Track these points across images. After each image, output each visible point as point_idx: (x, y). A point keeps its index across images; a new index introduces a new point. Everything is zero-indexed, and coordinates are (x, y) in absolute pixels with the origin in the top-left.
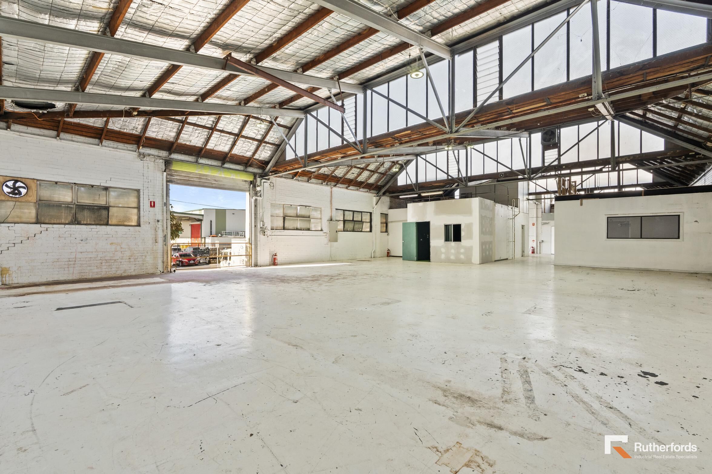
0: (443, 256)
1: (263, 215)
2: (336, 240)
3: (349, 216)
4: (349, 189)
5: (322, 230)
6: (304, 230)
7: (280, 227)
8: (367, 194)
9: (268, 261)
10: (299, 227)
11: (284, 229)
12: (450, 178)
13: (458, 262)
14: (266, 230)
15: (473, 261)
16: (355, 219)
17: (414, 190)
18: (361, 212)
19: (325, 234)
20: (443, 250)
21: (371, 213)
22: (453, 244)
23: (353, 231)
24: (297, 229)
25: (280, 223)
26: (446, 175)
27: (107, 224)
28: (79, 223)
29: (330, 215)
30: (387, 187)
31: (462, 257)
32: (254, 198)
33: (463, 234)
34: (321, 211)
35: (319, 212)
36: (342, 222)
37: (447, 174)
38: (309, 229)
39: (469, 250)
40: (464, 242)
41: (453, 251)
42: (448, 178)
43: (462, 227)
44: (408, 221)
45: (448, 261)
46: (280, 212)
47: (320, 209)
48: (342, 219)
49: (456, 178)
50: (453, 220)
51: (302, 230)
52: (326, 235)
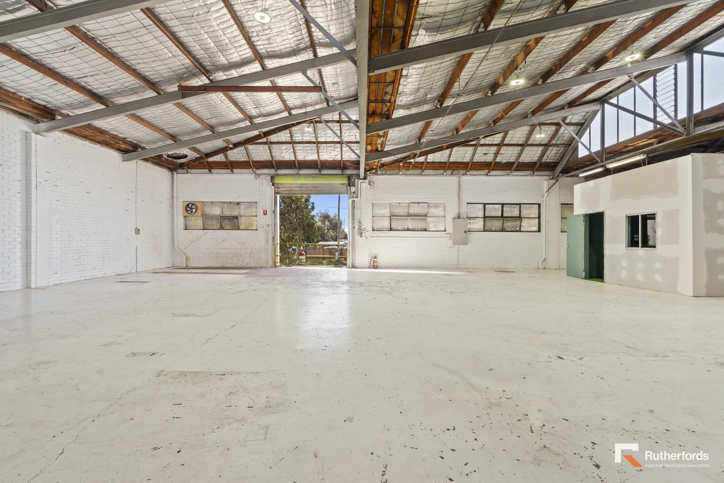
0: (624, 274)
1: (361, 216)
2: (465, 243)
3: (496, 211)
4: (490, 176)
5: (445, 231)
6: (418, 230)
7: (386, 228)
8: (530, 178)
9: (368, 263)
10: (410, 227)
11: (391, 230)
12: (658, 126)
13: (650, 286)
14: (363, 232)
15: (682, 290)
16: (505, 215)
17: (597, 162)
18: (520, 204)
19: (449, 235)
20: (624, 263)
21: (540, 204)
22: (640, 251)
23: (502, 231)
24: (408, 230)
25: (386, 224)
27: (239, 229)
28: (223, 229)
29: (457, 211)
30: (564, 162)
31: (658, 277)
32: (351, 200)
34: (445, 208)
35: (442, 209)
36: (482, 220)
38: (425, 230)
39: (672, 265)
40: (662, 248)
41: (640, 265)
42: (655, 127)
43: (658, 219)
44: (575, 213)
45: (633, 283)
46: (386, 212)
47: (443, 205)
48: (482, 215)
50: (641, 207)
51: (415, 231)
52: (450, 236)
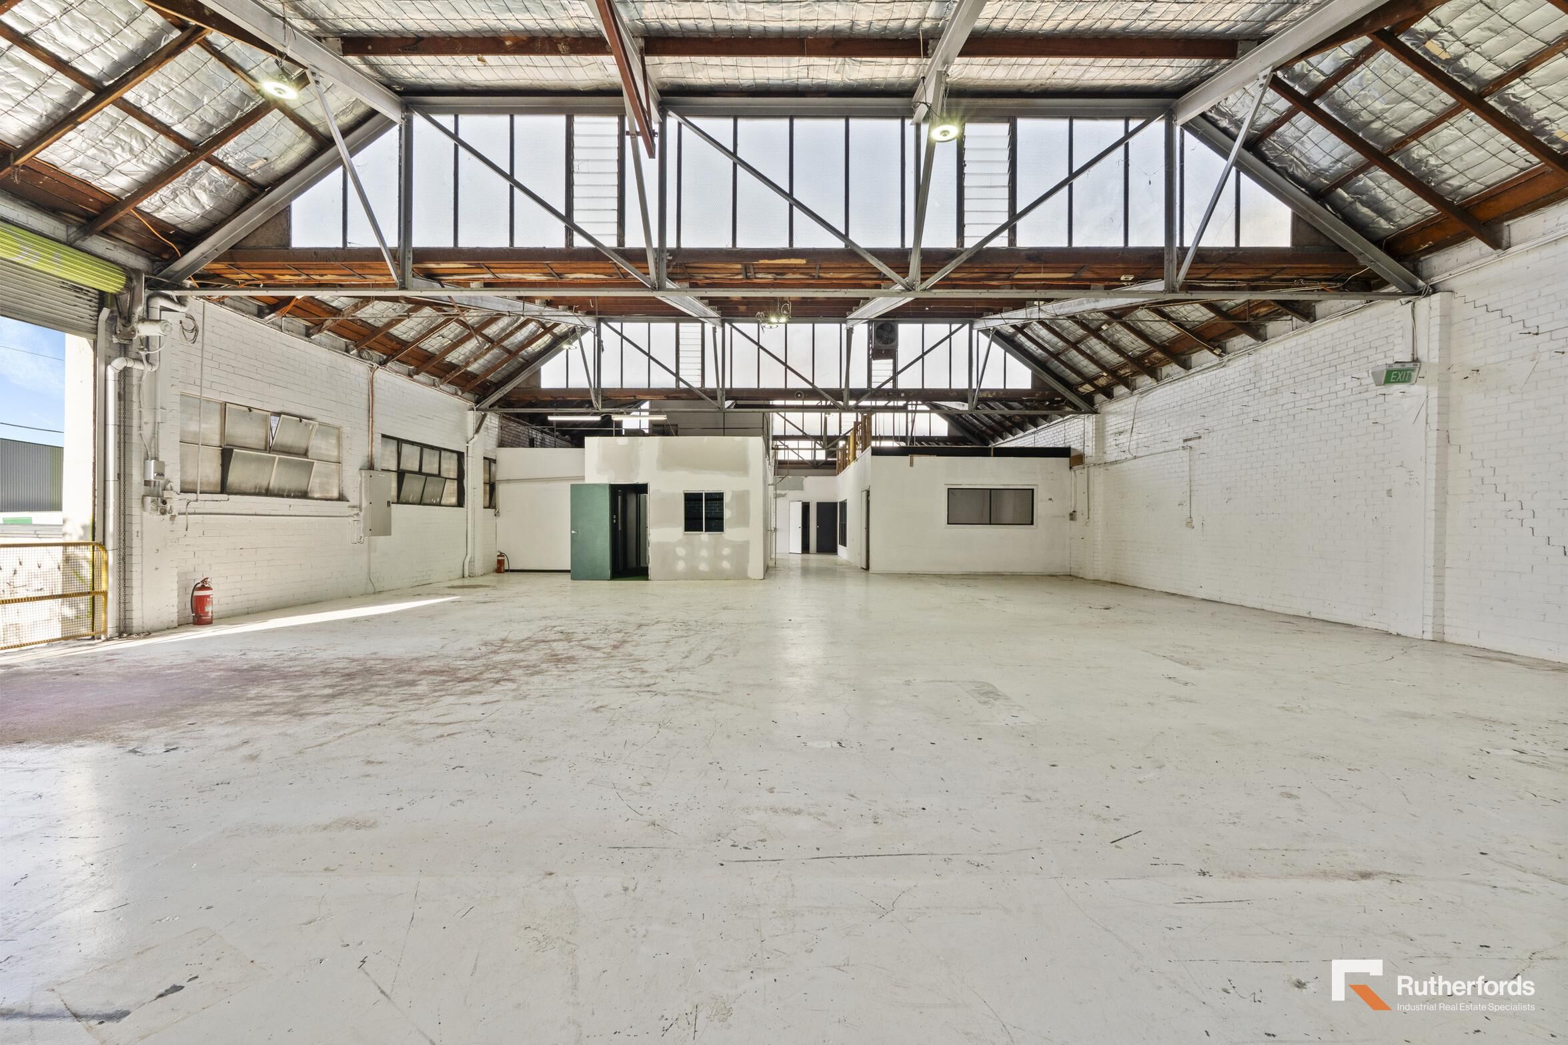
0: (681, 566)
1: (155, 434)
2: (386, 530)
3: (411, 461)
4: (414, 381)
5: (341, 498)
6: (288, 496)
7: (209, 484)
8: (455, 400)
9: (176, 610)
10: (274, 484)
11: (224, 488)
12: (682, 385)
13: (716, 575)
14: (166, 494)
15: (750, 574)
16: (425, 470)
17: (591, 405)
18: (440, 449)
19: (356, 511)
20: (681, 551)
21: (463, 453)
22: (704, 536)
23: (420, 504)
24: (268, 493)
25: (210, 470)
26: (674, 378)
29: (365, 451)
30: (509, 387)
31: (726, 565)
32: (117, 363)
33: (727, 514)
34: (339, 439)
35: (334, 441)
36: (394, 477)
37: (677, 375)
38: (304, 495)
39: (742, 549)
40: (731, 532)
41: (704, 553)
42: (678, 385)
43: (727, 499)
44: (588, 481)
45: (693, 575)
46: (210, 429)
47: (336, 431)
48: (394, 468)
49: (697, 389)
50: (704, 484)
51: (282, 496)
52: (358, 514)
